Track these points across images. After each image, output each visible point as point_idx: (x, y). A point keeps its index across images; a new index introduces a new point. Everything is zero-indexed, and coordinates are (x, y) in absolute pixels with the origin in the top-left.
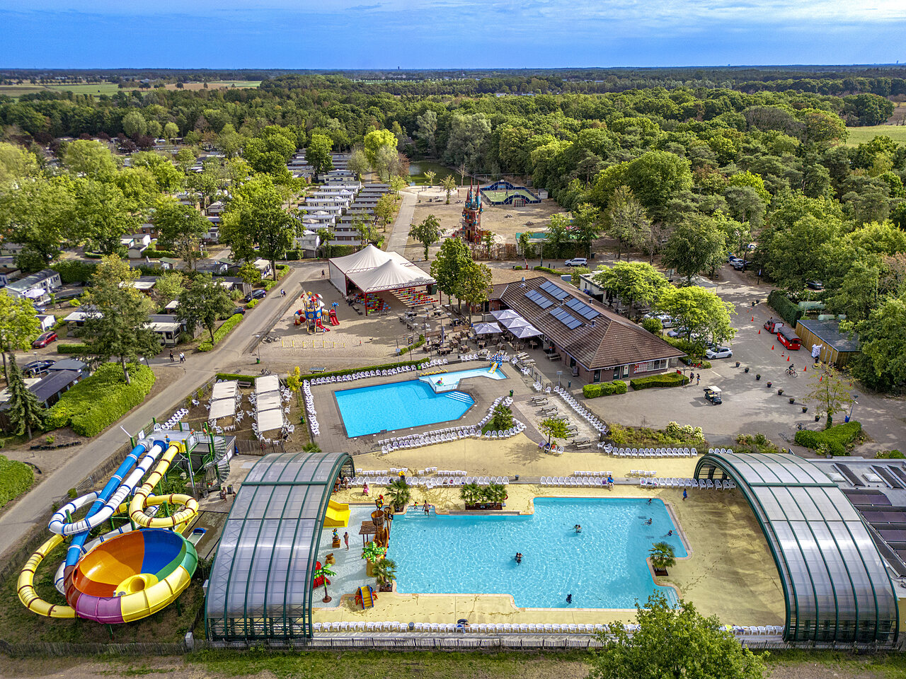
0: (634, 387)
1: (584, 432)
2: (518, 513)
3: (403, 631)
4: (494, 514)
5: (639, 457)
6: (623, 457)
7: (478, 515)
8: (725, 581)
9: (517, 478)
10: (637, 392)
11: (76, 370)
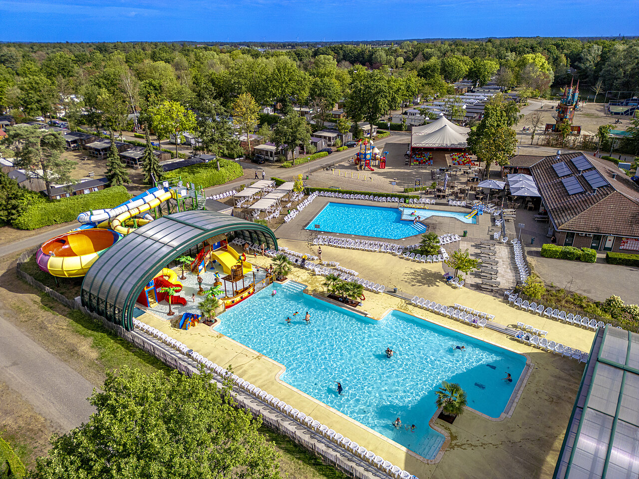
0: (608, 260)
1: (505, 278)
2: (366, 314)
3: (183, 354)
4: (346, 308)
5: (542, 316)
6: (525, 310)
7: (332, 304)
8: (519, 462)
9: (395, 291)
10: (608, 265)
11: (204, 160)
